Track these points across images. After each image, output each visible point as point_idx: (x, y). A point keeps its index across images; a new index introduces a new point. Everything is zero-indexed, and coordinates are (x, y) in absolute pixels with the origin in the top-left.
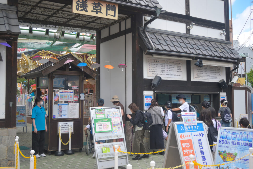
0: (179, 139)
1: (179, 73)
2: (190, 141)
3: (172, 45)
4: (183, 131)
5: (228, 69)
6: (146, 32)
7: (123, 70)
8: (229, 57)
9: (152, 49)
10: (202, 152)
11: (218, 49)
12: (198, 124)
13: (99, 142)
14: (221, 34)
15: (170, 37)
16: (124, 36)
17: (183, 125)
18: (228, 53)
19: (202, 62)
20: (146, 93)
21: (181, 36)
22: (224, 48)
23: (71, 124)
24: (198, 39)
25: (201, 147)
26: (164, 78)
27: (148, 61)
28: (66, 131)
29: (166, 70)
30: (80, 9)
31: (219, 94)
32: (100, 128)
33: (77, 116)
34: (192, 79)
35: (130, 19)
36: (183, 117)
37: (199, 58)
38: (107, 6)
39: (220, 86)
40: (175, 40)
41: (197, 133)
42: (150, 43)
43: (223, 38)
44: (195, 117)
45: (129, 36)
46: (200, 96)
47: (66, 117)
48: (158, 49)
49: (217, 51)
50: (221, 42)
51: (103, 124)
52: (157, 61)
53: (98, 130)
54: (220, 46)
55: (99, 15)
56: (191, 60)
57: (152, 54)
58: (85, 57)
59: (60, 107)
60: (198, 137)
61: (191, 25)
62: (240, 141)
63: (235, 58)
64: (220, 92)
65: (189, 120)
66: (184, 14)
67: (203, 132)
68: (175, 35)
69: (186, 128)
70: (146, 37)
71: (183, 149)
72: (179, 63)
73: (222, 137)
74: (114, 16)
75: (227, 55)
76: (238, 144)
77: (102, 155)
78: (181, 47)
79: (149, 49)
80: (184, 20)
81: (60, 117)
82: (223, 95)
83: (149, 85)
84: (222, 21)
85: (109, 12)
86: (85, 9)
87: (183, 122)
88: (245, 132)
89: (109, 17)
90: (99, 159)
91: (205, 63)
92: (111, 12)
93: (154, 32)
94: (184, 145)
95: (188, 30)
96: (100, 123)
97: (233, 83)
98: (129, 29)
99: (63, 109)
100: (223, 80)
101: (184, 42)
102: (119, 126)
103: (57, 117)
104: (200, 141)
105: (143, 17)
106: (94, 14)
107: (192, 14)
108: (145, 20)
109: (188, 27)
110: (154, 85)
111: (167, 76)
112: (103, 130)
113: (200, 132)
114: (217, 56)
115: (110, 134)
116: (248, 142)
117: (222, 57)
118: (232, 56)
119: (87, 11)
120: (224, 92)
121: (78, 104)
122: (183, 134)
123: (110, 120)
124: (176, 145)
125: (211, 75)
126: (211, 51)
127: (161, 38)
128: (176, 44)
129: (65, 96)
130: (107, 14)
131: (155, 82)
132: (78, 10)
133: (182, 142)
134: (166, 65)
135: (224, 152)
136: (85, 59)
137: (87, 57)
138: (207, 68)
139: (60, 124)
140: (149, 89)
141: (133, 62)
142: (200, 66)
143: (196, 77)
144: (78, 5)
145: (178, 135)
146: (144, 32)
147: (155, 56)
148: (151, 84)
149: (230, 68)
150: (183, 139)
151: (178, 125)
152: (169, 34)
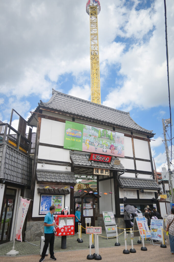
0: (137, 223)
1: (134, 195)
2: (141, 224)
3: (130, 183)
4: (139, 220)
5: (155, 193)
6: (120, 179)
7: (110, 194)
8: (155, 187)
9: (123, 186)
10: (146, 228)
11: (150, 184)
12: (143, 218)
13: (106, 226)
14: (151, 177)
15: (129, 180)
16: (110, 179)
17: (138, 218)
18: (154, 185)
19: (143, 190)
20: (121, 205)
21: (134, 179)
22: (153, 183)
23: (90, 219)
24: (141, 180)
25: (145, 226)
26: (128, 198)
27: (121, 191)
28: (88, 222)
29: (128, 194)
30: (96, 172)
31: (153, 205)
32: (107, 220)
33: (92, 215)
34: (140, 198)
35: (112, 173)
36: (138, 215)
37: (142, 189)
38: (105, 170)
39: (153, 201)
40: (131, 181)
41: (143, 221)
42: (121, 183)
43: (152, 178)
44: (142, 215)
45: (112, 180)
46: (144, 206)
47: (88, 216)
48: (125, 186)
49: (150, 185)
50: (151, 181)
51: (108, 218)
52: (125, 190)
53: (106, 221)
54: (151, 182)
55: (103, 174)
56: (139, 189)
57: (123, 188)
58: (87, 185)
59: (86, 211)
60: (144, 223)
61: (137, 174)
62: (159, 224)
63: (158, 188)
64: (153, 203)
65: (140, 216)
66: (134, 169)
67: (145, 221)
68: (131, 179)
69: (139, 219)
70: (120, 181)
71: (139, 226)
72: (133, 191)
73: (152, 223)
74: (108, 174)
75: (154, 187)
76: (158, 225)
77: (108, 231)
78: (134, 184)
79: (121, 186)
80: (134, 172)
81: (86, 216)
82: (155, 205)
83: (122, 201)
84: (151, 171)
85: (106, 172)
86: (98, 172)
87: (138, 217)
88: (160, 221)
89: (106, 175)
90: (107, 233)
91: (145, 191)
92: (107, 173)
93: (123, 178)
94: (139, 225)
95: (136, 176)
96: (106, 218)
97: (158, 199)
98: (112, 177)
99: (87, 212)
100: (154, 198)
101: (135, 182)
102: (113, 219)
103: (85, 216)
104: (144, 224)
105: (118, 172)
106: (101, 174)
107: (137, 169)
108: (119, 173)
109: (136, 175)
110: (124, 201)
111: (129, 197)
112: (107, 221)
113: (144, 221)
114: (150, 188)
115: (110, 223)
116: (161, 224)
117: (152, 188)
118: (157, 187)
119: (98, 173)
120: (155, 203)
121: (92, 210)
122: (138, 221)
123: (110, 217)
124: (137, 225)
125: (148, 196)
126: (147, 185)
127: (126, 181)
128: (132, 183)
129: (88, 206)
130: (105, 174)
131: (124, 200)
132: (95, 173)
133: (139, 224)
134: (128, 192)
135: (154, 228)
136: (87, 186)
137: (88, 185)
138: (146, 193)
139: (86, 219)
140: (122, 203)
141: (114, 191)
142: (143, 192)
143: (142, 197)
144: (96, 171)
145: (137, 221)
146: (119, 179)
147: (124, 189)
148: (123, 201)
149: (156, 192)
150: (139, 223)
151: (137, 218)
152: (128, 178)
